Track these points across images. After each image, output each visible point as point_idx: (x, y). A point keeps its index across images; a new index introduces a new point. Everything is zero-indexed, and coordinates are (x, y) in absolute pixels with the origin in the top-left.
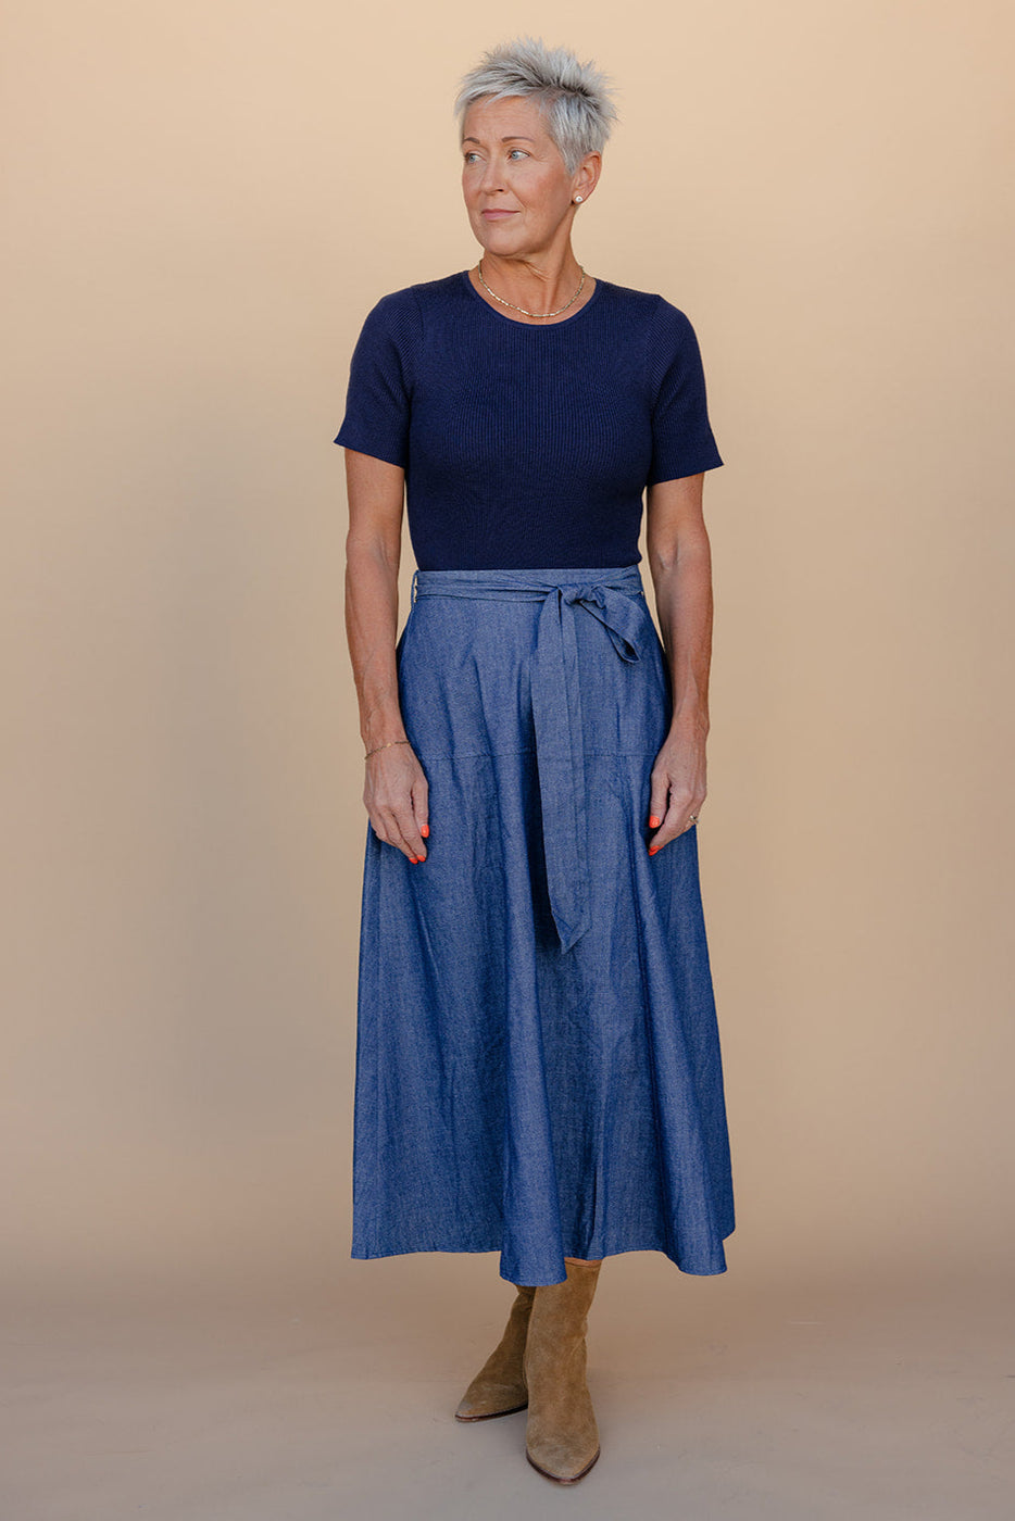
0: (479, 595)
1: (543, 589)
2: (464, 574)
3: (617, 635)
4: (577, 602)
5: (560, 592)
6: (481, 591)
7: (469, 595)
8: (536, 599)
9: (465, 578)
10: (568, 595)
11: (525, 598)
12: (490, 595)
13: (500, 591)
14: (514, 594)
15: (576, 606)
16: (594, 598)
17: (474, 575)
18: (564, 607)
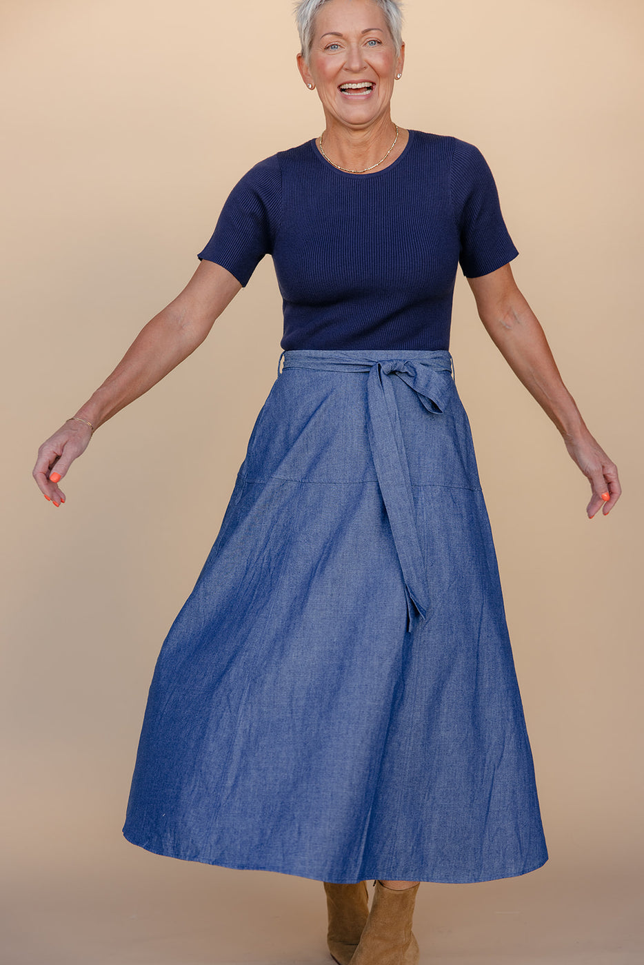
0: (321, 367)
1: (368, 364)
2: (313, 353)
3: (424, 396)
4: (393, 373)
5: (379, 365)
6: (322, 364)
7: (316, 368)
8: (363, 371)
9: (313, 355)
10: (385, 368)
11: (354, 369)
12: (330, 368)
13: (337, 364)
14: (347, 367)
15: (394, 376)
16: (406, 370)
17: (320, 353)
18: (383, 377)
